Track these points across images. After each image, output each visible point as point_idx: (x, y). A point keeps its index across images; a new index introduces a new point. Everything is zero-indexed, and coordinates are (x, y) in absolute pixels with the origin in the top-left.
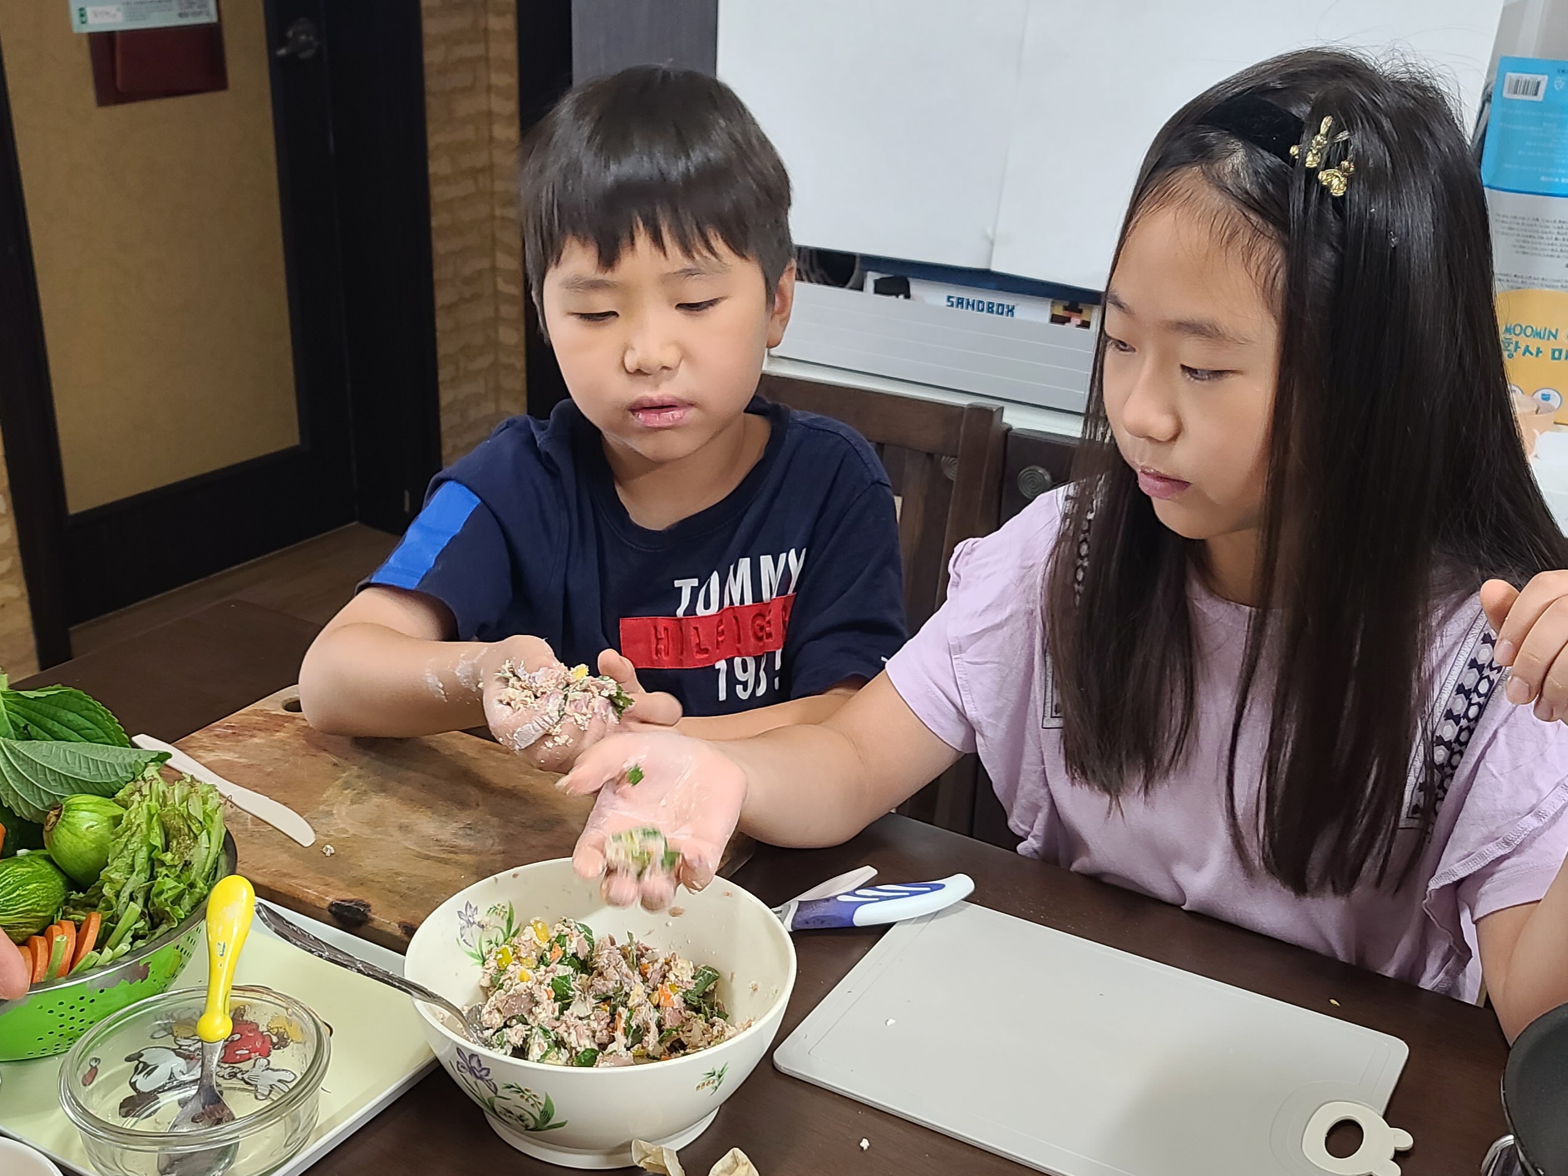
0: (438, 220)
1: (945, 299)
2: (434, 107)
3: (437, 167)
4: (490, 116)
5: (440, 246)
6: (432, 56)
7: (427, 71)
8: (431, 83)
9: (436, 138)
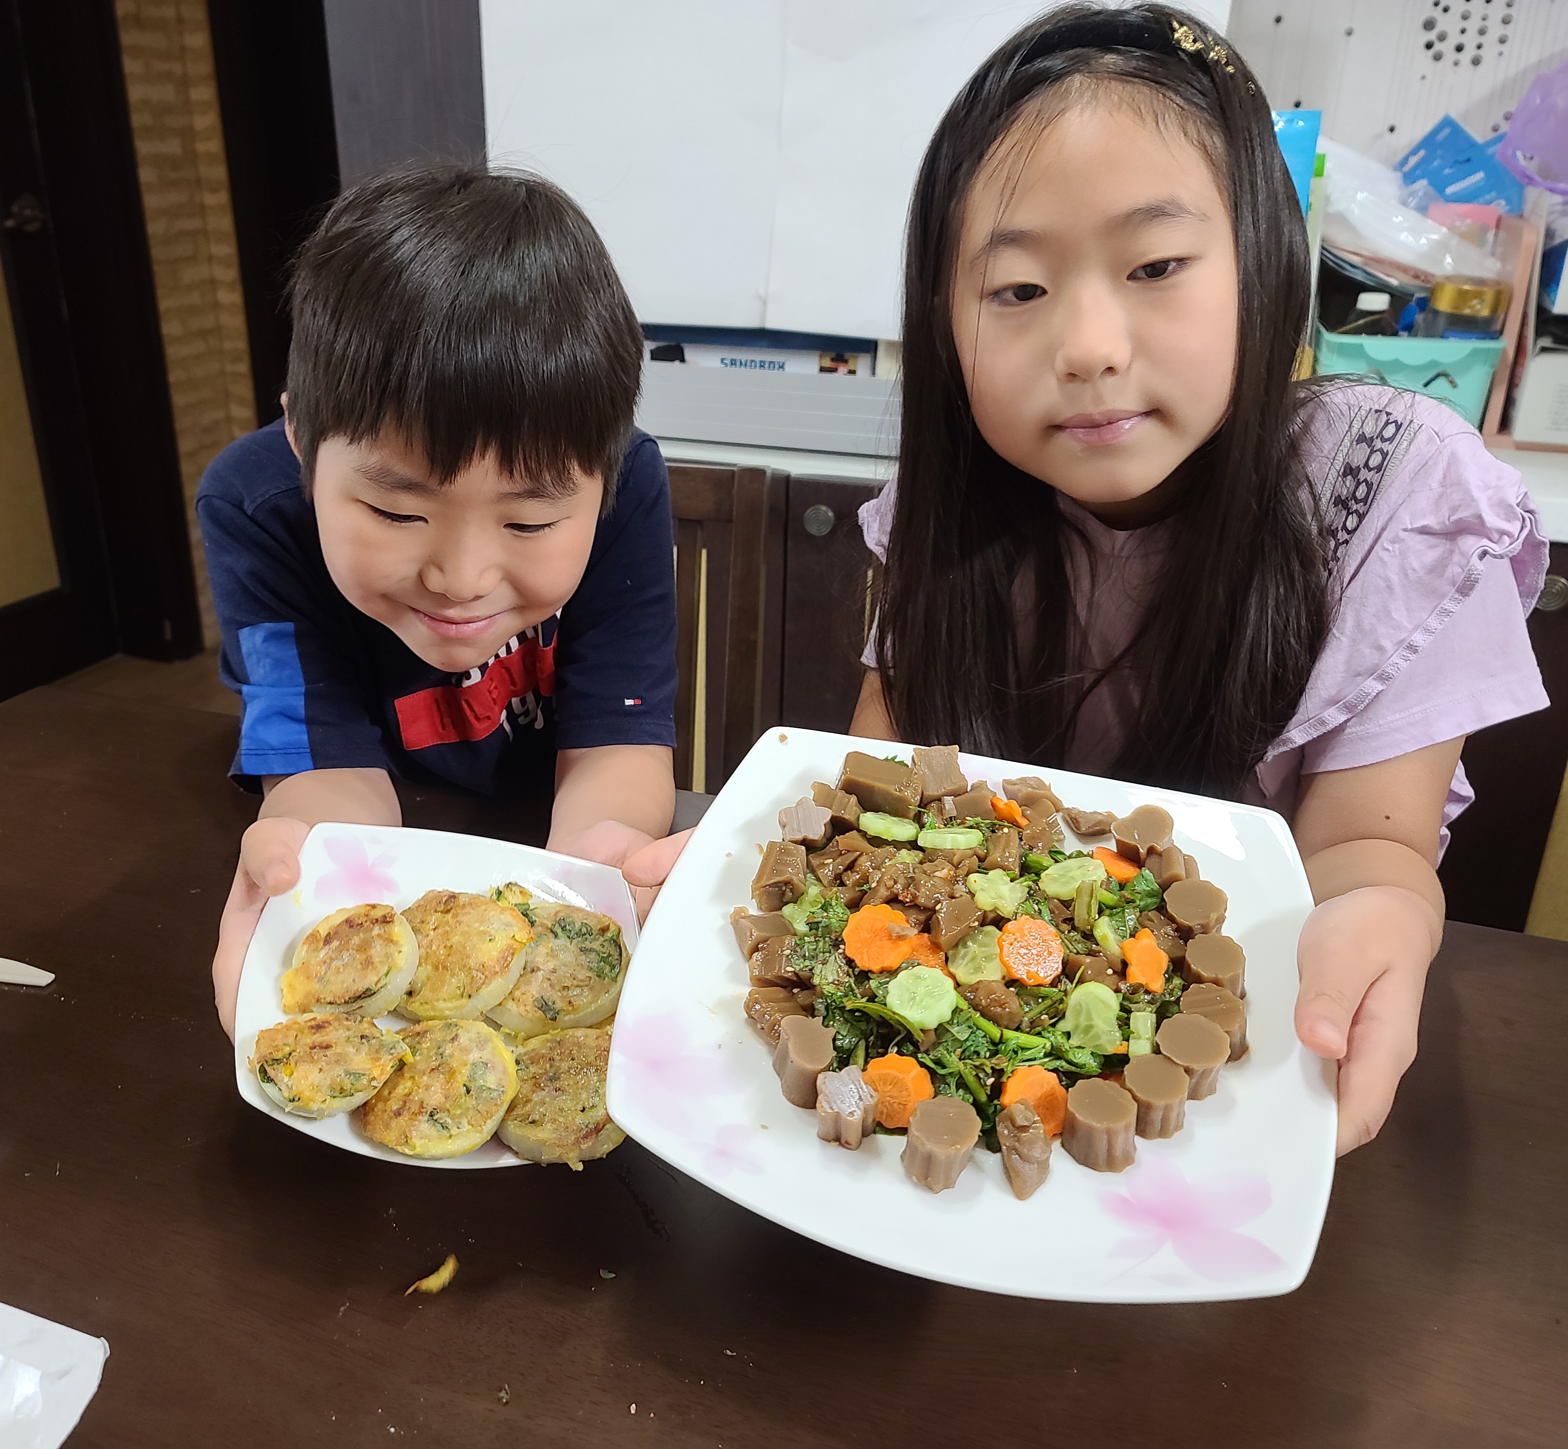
0: (175, 376)
1: (719, 361)
2: (161, 275)
3: (170, 328)
4: (213, 283)
5: (179, 400)
6: (155, 228)
7: (152, 242)
8: (157, 252)
9: (166, 303)
